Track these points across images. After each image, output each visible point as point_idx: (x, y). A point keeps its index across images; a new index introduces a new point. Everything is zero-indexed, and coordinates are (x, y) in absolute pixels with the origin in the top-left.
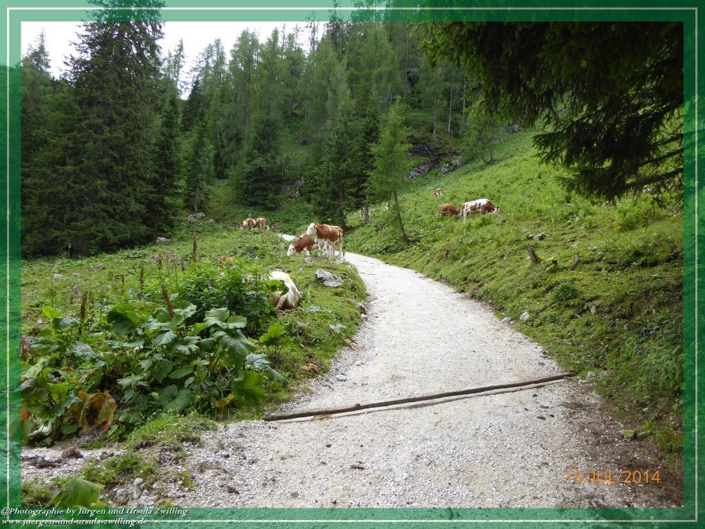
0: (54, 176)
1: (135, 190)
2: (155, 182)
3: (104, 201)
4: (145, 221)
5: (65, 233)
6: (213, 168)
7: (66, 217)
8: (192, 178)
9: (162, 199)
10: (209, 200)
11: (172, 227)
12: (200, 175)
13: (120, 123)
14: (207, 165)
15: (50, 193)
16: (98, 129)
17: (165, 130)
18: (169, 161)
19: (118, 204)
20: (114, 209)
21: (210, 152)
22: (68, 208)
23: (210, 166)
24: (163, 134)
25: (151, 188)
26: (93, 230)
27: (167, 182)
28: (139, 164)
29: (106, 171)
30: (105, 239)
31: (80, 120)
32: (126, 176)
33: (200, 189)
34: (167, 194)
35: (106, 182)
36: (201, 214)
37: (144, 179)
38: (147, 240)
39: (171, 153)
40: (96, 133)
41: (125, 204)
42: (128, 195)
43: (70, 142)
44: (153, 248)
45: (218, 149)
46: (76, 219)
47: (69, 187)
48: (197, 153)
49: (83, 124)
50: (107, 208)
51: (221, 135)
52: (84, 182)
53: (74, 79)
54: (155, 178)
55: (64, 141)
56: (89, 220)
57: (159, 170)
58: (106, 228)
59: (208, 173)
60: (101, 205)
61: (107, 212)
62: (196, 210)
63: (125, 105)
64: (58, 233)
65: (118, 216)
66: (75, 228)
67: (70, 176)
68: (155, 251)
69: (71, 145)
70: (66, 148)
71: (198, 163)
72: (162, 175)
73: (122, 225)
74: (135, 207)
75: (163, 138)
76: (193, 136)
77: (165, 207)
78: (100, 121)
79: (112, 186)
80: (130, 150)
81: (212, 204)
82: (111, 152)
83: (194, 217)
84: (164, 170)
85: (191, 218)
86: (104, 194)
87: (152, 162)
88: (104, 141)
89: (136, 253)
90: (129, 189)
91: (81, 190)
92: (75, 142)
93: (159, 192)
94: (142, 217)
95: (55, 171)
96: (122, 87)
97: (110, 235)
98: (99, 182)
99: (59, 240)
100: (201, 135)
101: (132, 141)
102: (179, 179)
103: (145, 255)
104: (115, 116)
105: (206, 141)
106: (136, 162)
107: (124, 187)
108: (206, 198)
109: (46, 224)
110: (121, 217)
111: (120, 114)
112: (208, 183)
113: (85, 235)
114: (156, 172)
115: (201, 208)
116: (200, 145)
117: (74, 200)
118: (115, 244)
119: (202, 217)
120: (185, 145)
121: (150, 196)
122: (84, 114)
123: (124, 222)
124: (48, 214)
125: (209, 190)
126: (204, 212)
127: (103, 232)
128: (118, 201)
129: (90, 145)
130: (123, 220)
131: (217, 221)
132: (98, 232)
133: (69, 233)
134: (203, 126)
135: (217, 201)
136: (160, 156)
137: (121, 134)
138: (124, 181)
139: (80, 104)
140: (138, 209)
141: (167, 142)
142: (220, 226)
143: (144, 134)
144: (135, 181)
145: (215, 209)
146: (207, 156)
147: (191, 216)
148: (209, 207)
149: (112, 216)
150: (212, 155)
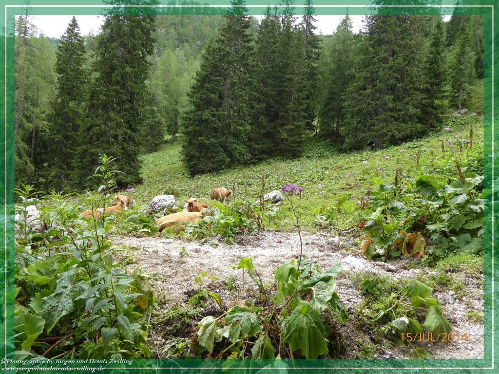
0: (359, 98)
1: (412, 99)
2: (427, 91)
3: (391, 110)
4: (420, 120)
5: (367, 134)
6: (474, 70)
7: (368, 124)
8: (456, 82)
9: (433, 102)
10: (471, 98)
11: (441, 122)
12: (463, 79)
13: (400, 53)
14: (469, 68)
15: (357, 110)
16: (385, 60)
17: (434, 49)
18: (437, 72)
19: (400, 111)
20: (398, 115)
21: (471, 58)
22: (369, 118)
23: (472, 70)
24: (432, 53)
25: (424, 95)
26: (385, 131)
27: (437, 89)
28: (415, 79)
29: (392, 88)
30: (393, 136)
31: (373, 57)
32: (406, 90)
33: (463, 90)
34: (436, 98)
35: (392, 97)
36: (464, 110)
37: (418, 90)
38: (422, 135)
39: (438, 66)
40: (384, 63)
41: (405, 109)
42: (408, 103)
43: (368, 74)
44: (427, 140)
45: (478, 53)
46: (374, 125)
47: (369, 104)
48: (459, 61)
49: (375, 59)
50: (393, 114)
51: (481, 41)
52: (378, 99)
53: (368, 30)
54: (426, 87)
55: (365, 73)
56: (382, 124)
57: (430, 81)
58: (393, 129)
59: (470, 76)
60: (390, 113)
61: (394, 117)
62: (460, 107)
63: (403, 39)
64: (363, 135)
65: (401, 119)
66: (373, 131)
67: (369, 96)
68: (428, 142)
69: (369, 76)
70: (366, 78)
71: (460, 70)
72: (432, 84)
73: (404, 125)
74: (412, 111)
75: (432, 56)
76: (456, 48)
77: (435, 108)
78: (386, 55)
79: (397, 99)
80: (407, 71)
81: (473, 101)
82: (395, 75)
83: (459, 113)
84: (434, 80)
85: (456, 114)
86: (391, 105)
87: (424, 76)
88: (390, 68)
89: (415, 144)
90: (408, 99)
91: (376, 105)
92: (372, 73)
93: (430, 98)
94: (418, 117)
95: (360, 95)
96: (400, 26)
97: (396, 133)
98: (387, 97)
99: (364, 139)
100: (463, 46)
101: (409, 63)
102: (445, 85)
103: (421, 146)
104: (396, 48)
105: (468, 49)
106: (412, 78)
107: (404, 98)
108: (468, 96)
109: (356, 130)
110: (403, 120)
111: (399, 46)
112: (470, 83)
113: (380, 134)
114: (428, 83)
115: (464, 105)
116: (463, 53)
117: (372, 112)
118: (400, 139)
119: (466, 112)
120: (449, 57)
121: (424, 102)
122: (376, 52)
123: (405, 123)
124: (357, 123)
125: (471, 90)
126: (467, 108)
127: (391, 131)
128: (400, 108)
129: (381, 73)
130: (404, 121)
131: (479, 114)
132: (388, 131)
133: (370, 134)
134: (465, 38)
135: (479, 97)
136: (430, 70)
137: (401, 60)
138: (404, 93)
139: (373, 46)
140: (415, 112)
141: (435, 58)
142: (482, 118)
143: (417, 57)
144: (412, 92)
145: (477, 104)
146: (469, 62)
147: (456, 112)
148: (471, 104)
149: (396, 120)
150: (473, 60)
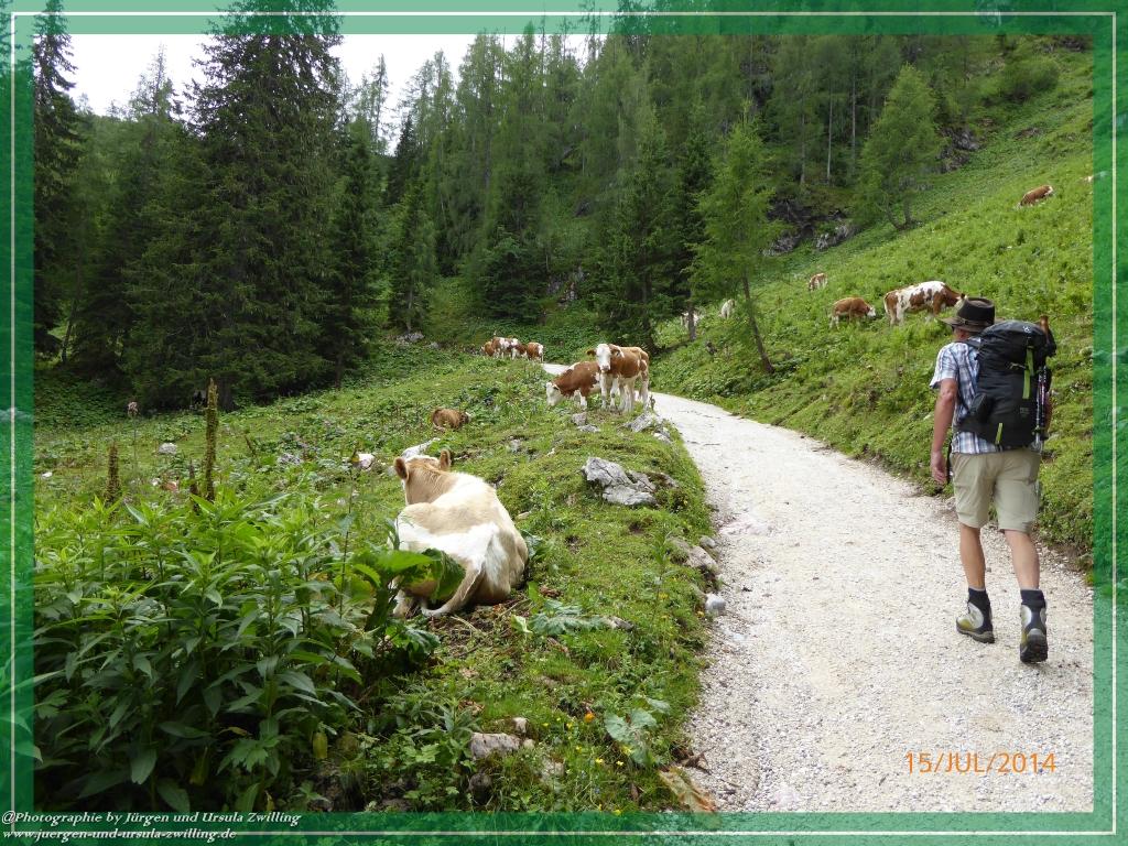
0: (172, 280)
1: (302, 298)
2: (336, 285)
3: (253, 318)
4: (322, 349)
5: (191, 373)
6: (434, 258)
7: (193, 348)
8: (401, 276)
9: (349, 311)
10: (428, 311)
11: (366, 357)
12: (414, 271)
13: (275, 189)
14: (426, 254)
15: (165, 309)
16: (237, 200)
17: (350, 198)
18: (358, 248)
19: (275, 322)
20: (269, 332)
21: (428, 233)
22: (196, 334)
23: (429, 256)
24: (346, 204)
25: (327, 294)
26: (234, 366)
27: (356, 284)
28: (308, 254)
29: (255, 269)
30: (255, 381)
31: (210, 187)
32: (288, 276)
33: (416, 294)
34: (355, 303)
35: (252, 287)
36: (417, 335)
37: (317, 280)
38: (326, 381)
39: (360, 236)
40: (235, 206)
41: (287, 322)
42: (291, 307)
43: (196, 224)
44: (332, 393)
45: (442, 227)
46: (206, 351)
47: (196, 298)
48: (407, 235)
49: (214, 193)
50: (257, 329)
51: (446, 205)
52: (221, 288)
53: (200, 120)
54: (335, 277)
55: (187, 222)
56: (229, 351)
57: (343, 264)
58: (255, 364)
59: (427, 267)
60: (247, 326)
61: (258, 336)
62: (409, 328)
63: (282, 159)
64: (180, 374)
65: (275, 342)
66: (207, 366)
67: (197, 278)
68: (335, 398)
69: (197, 229)
70: (192, 234)
71: (409, 252)
72: (347, 272)
73: (282, 356)
74: (302, 326)
75: (347, 212)
76: (402, 211)
77: (354, 325)
78: (237, 186)
79: (265, 294)
80: (291, 233)
81: (433, 319)
82: (261, 237)
83: (407, 340)
84: (350, 263)
85: (401, 341)
86: (249, 306)
87: (330, 252)
88: (250, 220)
89: (301, 404)
90: (292, 297)
91: (215, 302)
92: (205, 224)
93: (344, 302)
94: (314, 342)
95: (175, 273)
96: (277, 130)
97: (263, 375)
98: (242, 287)
99: (182, 385)
100: (414, 206)
101: (295, 218)
102: (375, 278)
104: (266, 178)
105: (422, 214)
106: (302, 252)
107: (282, 294)
108: (424, 308)
109: (161, 360)
110: (281, 344)
111: (272, 174)
112: (428, 284)
113: (222, 375)
114: (338, 268)
115: (416, 326)
116: (412, 222)
117: (205, 319)
118: (270, 389)
119: (419, 340)
120: (391, 224)
121: (328, 308)
122: (218, 177)
123: (286, 353)
124: (166, 343)
125: (429, 296)
126: (422, 331)
127: (251, 370)
128: (274, 317)
129: (227, 225)
130: (284, 348)
131: (443, 345)
132: (243, 370)
133: (197, 373)
134: (417, 192)
135: (443, 313)
136: (344, 241)
137: (274, 206)
138: (284, 284)
139: (212, 160)
140: (308, 329)
141: (354, 217)
142: (448, 353)
143: (313, 206)
144: (301, 284)
145: (440, 326)
146: (425, 241)
147: (402, 338)
148: (429, 324)
149: (265, 343)
150: (431, 237)
